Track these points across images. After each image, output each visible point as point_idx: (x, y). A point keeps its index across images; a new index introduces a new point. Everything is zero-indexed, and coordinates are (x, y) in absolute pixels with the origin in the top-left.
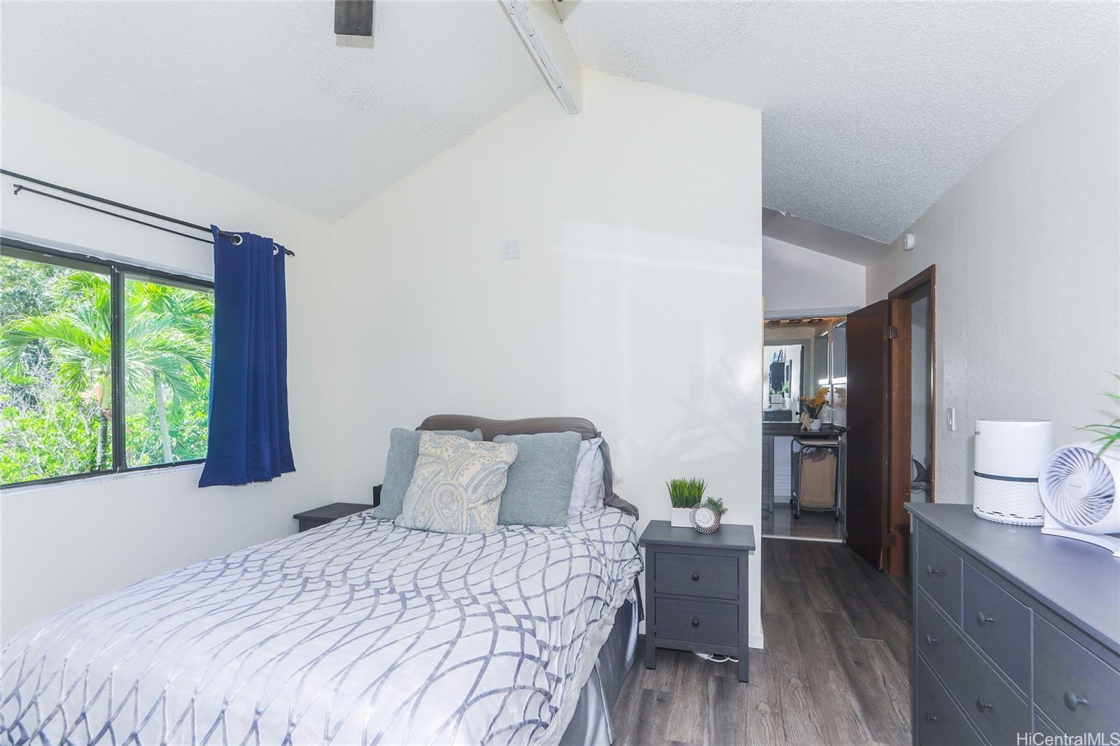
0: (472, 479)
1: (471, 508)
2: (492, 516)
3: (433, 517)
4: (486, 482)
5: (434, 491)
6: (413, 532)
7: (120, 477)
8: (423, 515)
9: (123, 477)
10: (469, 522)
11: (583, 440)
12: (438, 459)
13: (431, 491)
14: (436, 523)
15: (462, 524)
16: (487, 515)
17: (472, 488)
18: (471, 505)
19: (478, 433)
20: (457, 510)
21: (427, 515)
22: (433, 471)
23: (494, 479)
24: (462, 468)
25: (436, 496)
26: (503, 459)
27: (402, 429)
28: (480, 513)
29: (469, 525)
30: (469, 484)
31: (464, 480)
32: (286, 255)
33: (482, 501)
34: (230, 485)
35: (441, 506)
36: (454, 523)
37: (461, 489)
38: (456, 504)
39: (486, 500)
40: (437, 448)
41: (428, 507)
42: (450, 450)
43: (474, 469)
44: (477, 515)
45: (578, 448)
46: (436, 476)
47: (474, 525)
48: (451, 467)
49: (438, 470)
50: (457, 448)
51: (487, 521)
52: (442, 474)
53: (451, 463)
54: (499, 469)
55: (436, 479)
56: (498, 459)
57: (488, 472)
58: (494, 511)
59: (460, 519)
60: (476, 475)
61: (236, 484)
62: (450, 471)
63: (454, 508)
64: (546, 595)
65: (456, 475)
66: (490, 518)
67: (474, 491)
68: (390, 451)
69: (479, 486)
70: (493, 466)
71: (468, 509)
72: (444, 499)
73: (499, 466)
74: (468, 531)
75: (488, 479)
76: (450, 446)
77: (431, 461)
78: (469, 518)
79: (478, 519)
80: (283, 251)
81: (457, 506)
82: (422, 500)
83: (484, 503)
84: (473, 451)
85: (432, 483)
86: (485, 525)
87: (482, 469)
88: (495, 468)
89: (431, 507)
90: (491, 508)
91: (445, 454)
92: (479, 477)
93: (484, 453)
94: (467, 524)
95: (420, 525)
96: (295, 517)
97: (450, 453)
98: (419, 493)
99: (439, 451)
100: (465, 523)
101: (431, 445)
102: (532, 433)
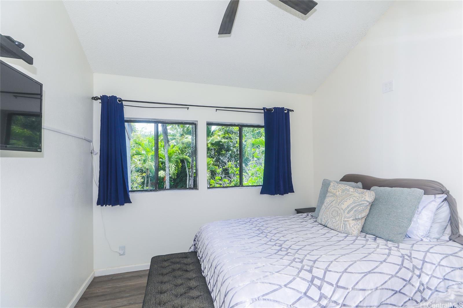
0: (348, 207)
1: (346, 221)
2: (357, 227)
3: (328, 221)
4: (355, 209)
5: (330, 209)
6: (320, 225)
7: (241, 188)
8: (325, 219)
9: (242, 188)
10: (343, 227)
11: (424, 194)
12: (334, 195)
13: (329, 209)
14: (329, 224)
15: (340, 227)
16: (355, 227)
17: (347, 211)
18: (346, 219)
19: (360, 184)
20: (339, 220)
21: (326, 219)
22: (331, 200)
23: (359, 209)
24: (344, 200)
25: (331, 212)
26: (365, 199)
27: (327, 180)
28: (350, 224)
29: (343, 229)
30: (346, 209)
31: (344, 207)
32: (290, 112)
33: (351, 219)
34: (270, 194)
35: (332, 217)
36: (337, 226)
37: (342, 211)
38: (339, 217)
39: (354, 218)
40: (335, 190)
41: (327, 216)
42: (340, 191)
43: (349, 202)
44: (348, 224)
45: (420, 198)
46: (332, 202)
47: (346, 229)
48: (339, 200)
49: (333, 200)
50: (343, 191)
51: (353, 229)
52: (334, 202)
53: (339, 198)
54: (364, 204)
55: (331, 204)
56: (363, 199)
57: (356, 204)
58: (359, 225)
59: (340, 225)
60: (350, 205)
61: (272, 195)
62: (338, 201)
63: (337, 219)
64: (343, 274)
65: (340, 203)
66: (356, 228)
67: (348, 213)
68: (321, 189)
69: (351, 211)
70: (359, 202)
71: (344, 221)
72: (334, 213)
73: (363, 202)
74: (343, 231)
75: (356, 208)
76: (341, 189)
77: (331, 195)
78: (344, 225)
79: (348, 226)
80: (289, 110)
81: (339, 218)
82: (325, 212)
83: (353, 220)
84: (351, 193)
85: (330, 205)
86: (352, 231)
87: (354, 202)
88: (361, 203)
89: (328, 216)
90: (357, 223)
91: (338, 193)
92: (351, 206)
93: (357, 194)
94: (343, 228)
95: (323, 223)
96: (296, 210)
97: (340, 193)
98: (324, 209)
99: (335, 191)
100: (342, 227)
101: (332, 188)
102: (392, 187)
